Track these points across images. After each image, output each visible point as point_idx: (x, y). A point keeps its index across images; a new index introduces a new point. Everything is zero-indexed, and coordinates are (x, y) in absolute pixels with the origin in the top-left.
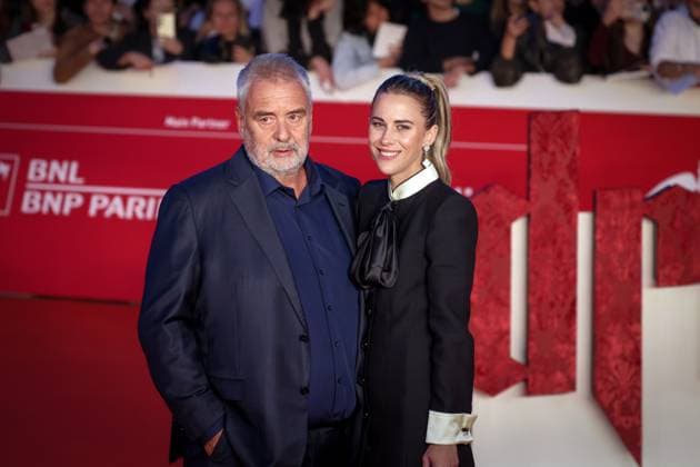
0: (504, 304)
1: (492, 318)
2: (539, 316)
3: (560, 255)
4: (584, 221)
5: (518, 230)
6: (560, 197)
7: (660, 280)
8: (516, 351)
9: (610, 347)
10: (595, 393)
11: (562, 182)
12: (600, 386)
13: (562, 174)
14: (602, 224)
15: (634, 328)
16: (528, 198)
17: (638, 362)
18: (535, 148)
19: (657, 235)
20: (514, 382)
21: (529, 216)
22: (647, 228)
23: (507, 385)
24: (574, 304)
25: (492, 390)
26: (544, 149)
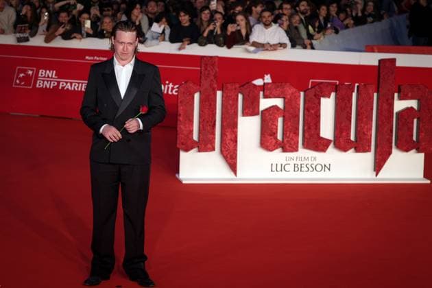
0: (192, 121)
1: (187, 126)
2: (203, 125)
3: (210, 105)
4: (219, 94)
5: (197, 96)
6: (211, 85)
7: (245, 114)
8: (195, 137)
9: (226, 136)
10: (222, 152)
11: (212, 80)
12: (223, 149)
13: (212, 78)
14: (225, 95)
15: (235, 130)
16: (200, 85)
17: (236, 142)
18: (203, 68)
19: (244, 99)
20: (194, 148)
21: (200, 92)
22: (240, 97)
23: (192, 148)
24: (215, 121)
25: (187, 150)
26: (206, 69)
